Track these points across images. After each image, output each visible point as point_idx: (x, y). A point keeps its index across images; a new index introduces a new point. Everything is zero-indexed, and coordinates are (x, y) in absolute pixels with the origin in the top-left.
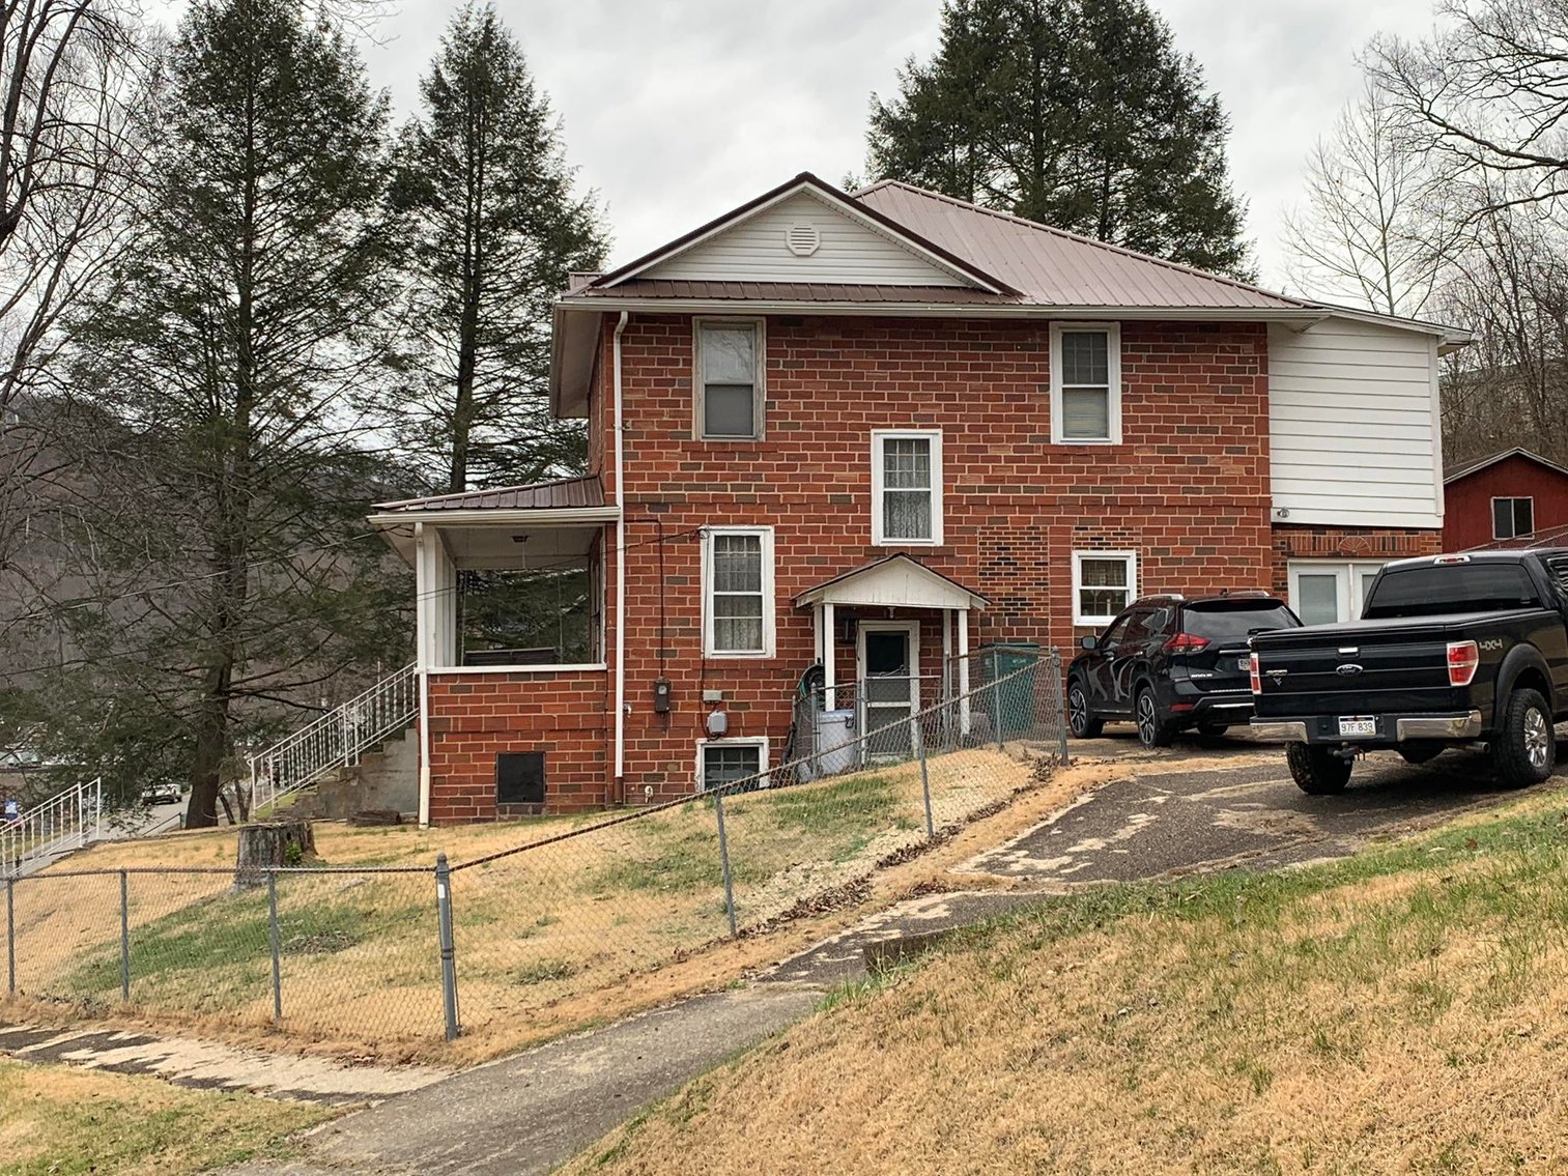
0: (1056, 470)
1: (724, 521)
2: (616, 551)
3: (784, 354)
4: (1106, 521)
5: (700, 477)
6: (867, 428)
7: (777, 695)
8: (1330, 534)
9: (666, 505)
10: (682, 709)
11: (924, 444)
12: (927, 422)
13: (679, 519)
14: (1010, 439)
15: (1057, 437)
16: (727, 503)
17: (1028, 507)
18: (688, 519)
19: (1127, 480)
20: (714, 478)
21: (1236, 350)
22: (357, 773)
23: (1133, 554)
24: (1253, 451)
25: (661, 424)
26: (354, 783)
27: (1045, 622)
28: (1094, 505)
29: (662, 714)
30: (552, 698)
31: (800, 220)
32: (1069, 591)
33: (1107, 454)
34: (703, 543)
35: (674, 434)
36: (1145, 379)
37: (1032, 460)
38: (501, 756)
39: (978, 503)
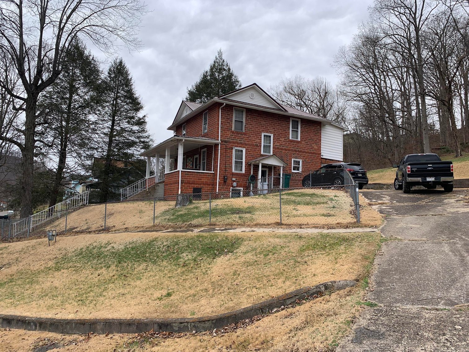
0: (290, 144)
1: (237, 146)
2: (218, 150)
3: (248, 116)
4: (297, 154)
5: (233, 137)
6: (261, 132)
7: (245, 180)
8: (328, 160)
9: (227, 142)
10: (228, 181)
11: (270, 136)
12: (271, 132)
13: (229, 145)
14: (283, 137)
15: (290, 138)
16: (238, 143)
17: (286, 150)
18: (231, 145)
19: (301, 147)
20: (235, 138)
21: (317, 127)
22: (150, 192)
23: (301, 160)
24: (319, 144)
25: (227, 126)
26: (149, 194)
27: (287, 171)
28: (296, 151)
29: (225, 182)
30: (204, 178)
31: (252, 92)
32: (291, 166)
33: (298, 142)
34: (233, 150)
35: (229, 129)
36: (304, 130)
37: (287, 142)
38: (194, 188)
39: (278, 148)
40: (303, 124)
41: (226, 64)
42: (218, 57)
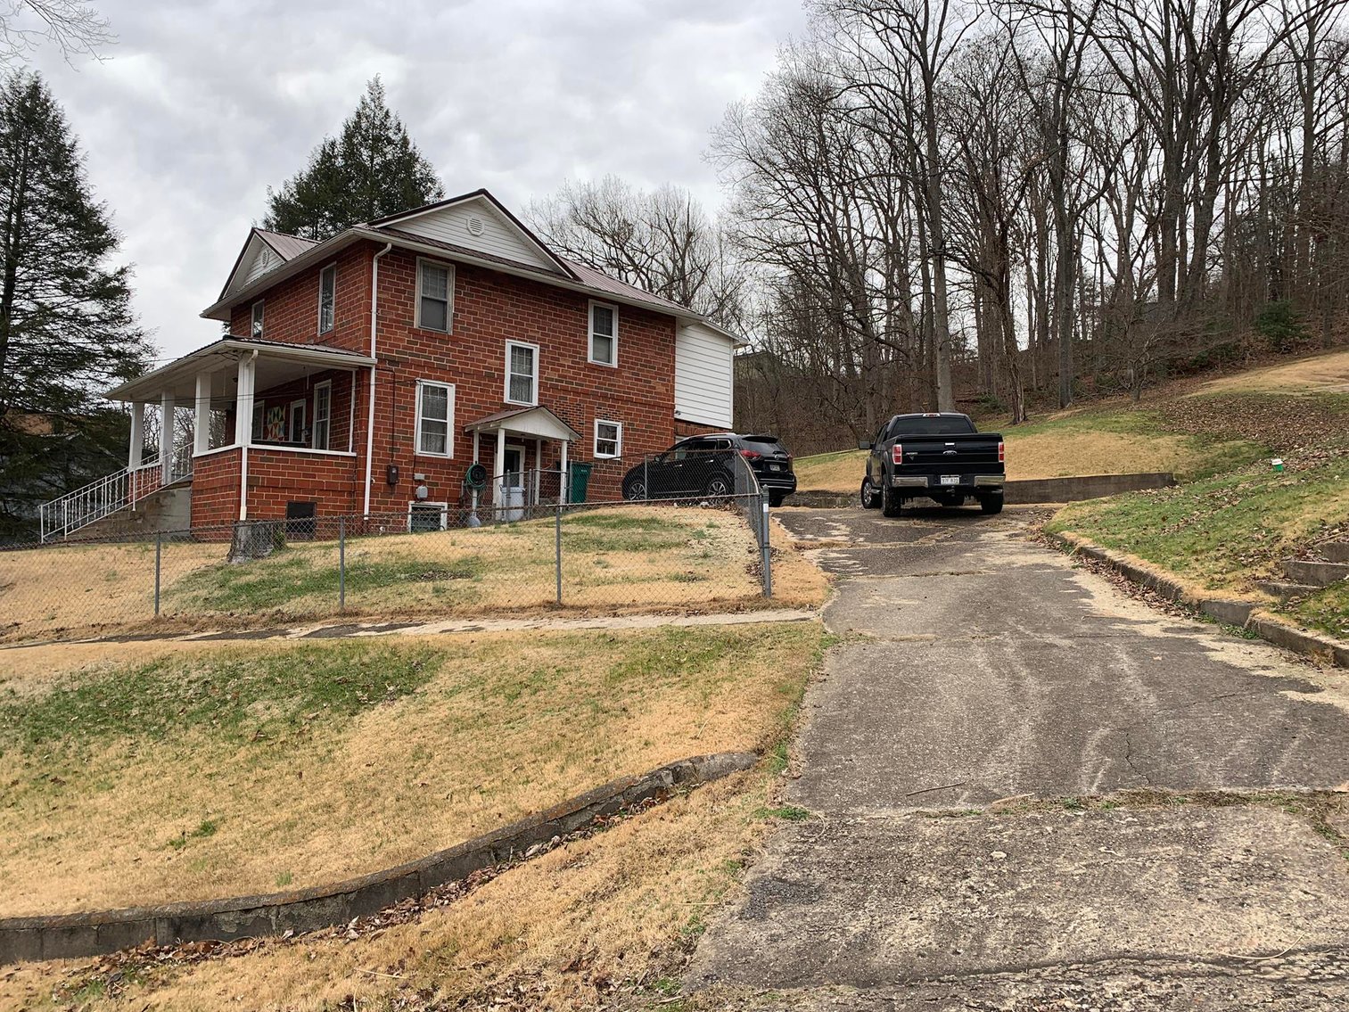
0: (589, 376)
1: (429, 377)
2: (370, 385)
3: (464, 288)
4: (609, 406)
5: (417, 350)
6: (504, 337)
7: (453, 480)
8: (692, 426)
9: (398, 362)
10: (401, 483)
11: (530, 352)
12: (532, 340)
13: (405, 372)
14: (570, 356)
15: (590, 359)
16: (431, 367)
17: (577, 393)
18: (410, 373)
19: (619, 386)
20: (425, 351)
21: (664, 330)
22: (142, 515)
23: (620, 424)
24: (669, 381)
25: (398, 315)
26: (139, 522)
27: (581, 454)
28: (605, 397)
29: (391, 484)
31: (474, 215)
32: (592, 439)
33: (611, 371)
34: (417, 388)
35: (404, 322)
36: (628, 337)
37: (579, 369)
38: (289, 503)
39: (554, 387)
40: (624, 321)
41: (394, 124)
42: (368, 101)
